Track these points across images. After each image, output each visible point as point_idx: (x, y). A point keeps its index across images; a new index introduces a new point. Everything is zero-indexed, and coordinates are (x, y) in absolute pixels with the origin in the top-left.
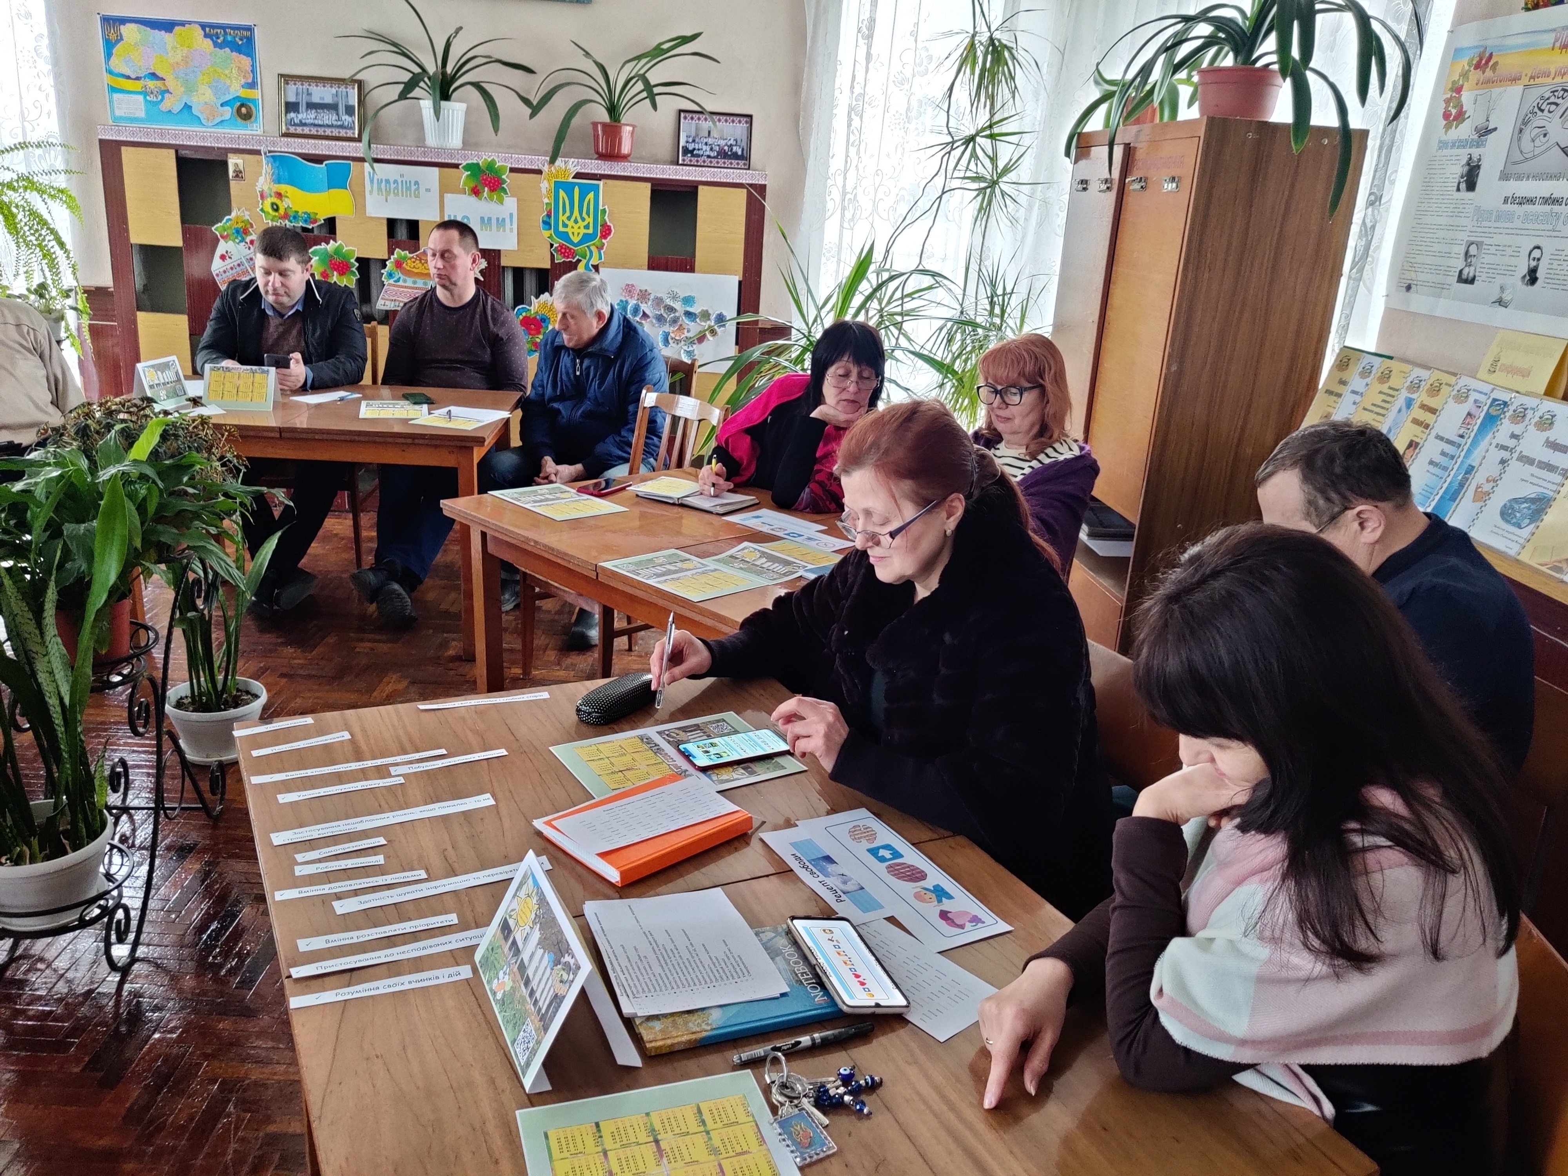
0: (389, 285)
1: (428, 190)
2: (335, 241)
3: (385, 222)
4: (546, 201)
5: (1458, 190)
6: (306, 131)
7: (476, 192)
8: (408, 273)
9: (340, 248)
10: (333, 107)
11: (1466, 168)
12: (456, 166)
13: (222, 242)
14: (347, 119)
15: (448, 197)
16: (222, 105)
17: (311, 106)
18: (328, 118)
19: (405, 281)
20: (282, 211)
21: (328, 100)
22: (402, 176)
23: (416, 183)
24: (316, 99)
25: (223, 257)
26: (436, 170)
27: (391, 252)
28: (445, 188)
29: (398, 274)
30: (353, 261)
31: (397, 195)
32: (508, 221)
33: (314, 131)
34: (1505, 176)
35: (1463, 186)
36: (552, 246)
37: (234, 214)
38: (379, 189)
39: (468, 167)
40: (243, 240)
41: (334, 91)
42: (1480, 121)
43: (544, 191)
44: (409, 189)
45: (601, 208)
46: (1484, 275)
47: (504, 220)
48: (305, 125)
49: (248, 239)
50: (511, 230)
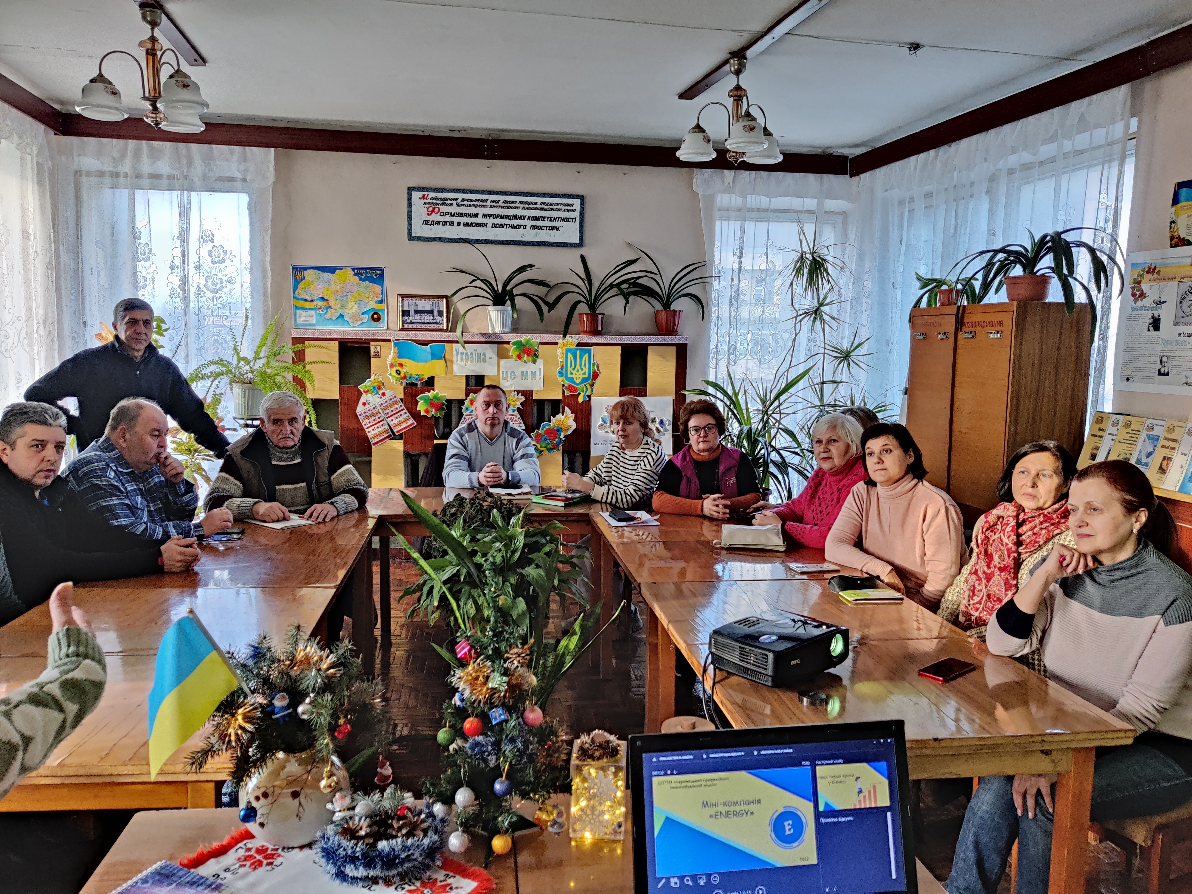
1: (490, 358)
2: (433, 390)
3: (465, 378)
4: (560, 360)
5: (1149, 330)
6: (414, 326)
7: (519, 357)
9: (436, 394)
10: (431, 312)
11: (1152, 321)
12: (507, 343)
13: (364, 394)
14: (438, 319)
15: (502, 361)
16: (363, 314)
17: (417, 312)
18: (428, 318)
20: (402, 375)
21: (428, 308)
22: (476, 350)
23: (484, 354)
24: (420, 308)
25: (364, 404)
26: (495, 345)
27: (467, 395)
28: (501, 356)
30: (443, 401)
31: (472, 361)
32: (538, 373)
33: (419, 326)
34: (1176, 324)
35: (1151, 329)
36: (563, 386)
37: (373, 377)
38: (462, 359)
39: (514, 344)
40: (377, 393)
41: (431, 303)
42: (1156, 298)
43: (559, 354)
44: (479, 358)
45: (592, 362)
46: (1174, 372)
47: (535, 372)
48: (414, 323)
49: (381, 392)
50: (540, 378)
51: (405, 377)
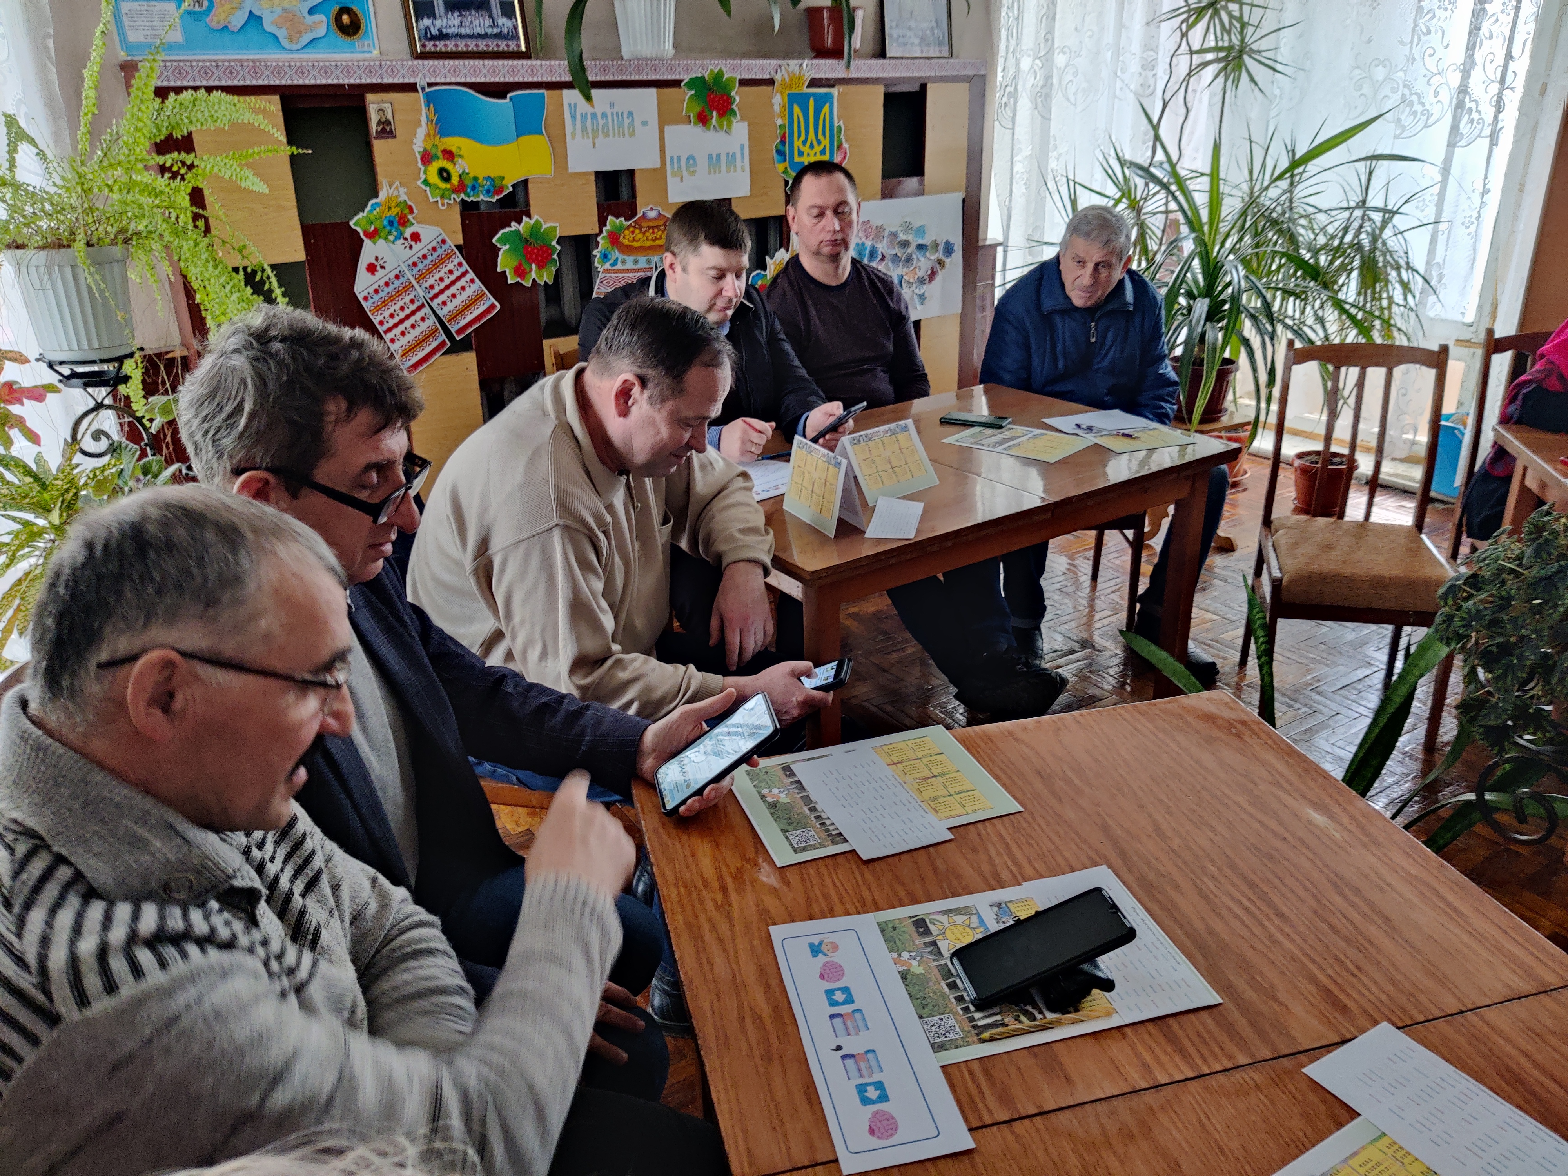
0: (605, 271)
1: (645, 123)
2: (529, 216)
3: (593, 178)
4: (779, 122)
6: (451, 46)
7: (703, 119)
8: (627, 250)
9: (537, 225)
12: (676, 83)
13: (367, 243)
14: (504, 23)
15: (668, 129)
16: (311, 11)
18: (478, 23)
19: (624, 262)
20: (455, 180)
22: (612, 105)
23: (630, 114)
25: (371, 269)
26: (653, 91)
27: (602, 223)
28: (665, 119)
29: (616, 254)
30: (554, 243)
31: (606, 135)
32: (738, 155)
33: (461, 46)
37: (383, 195)
38: (584, 129)
39: (692, 83)
40: (401, 235)
43: (777, 108)
44: (621, 124)
45: (836, 125)
47: (734, 154)
48: (448, 37)
49: (408, 233)
50: (743, 170)
51: (461, 188)
